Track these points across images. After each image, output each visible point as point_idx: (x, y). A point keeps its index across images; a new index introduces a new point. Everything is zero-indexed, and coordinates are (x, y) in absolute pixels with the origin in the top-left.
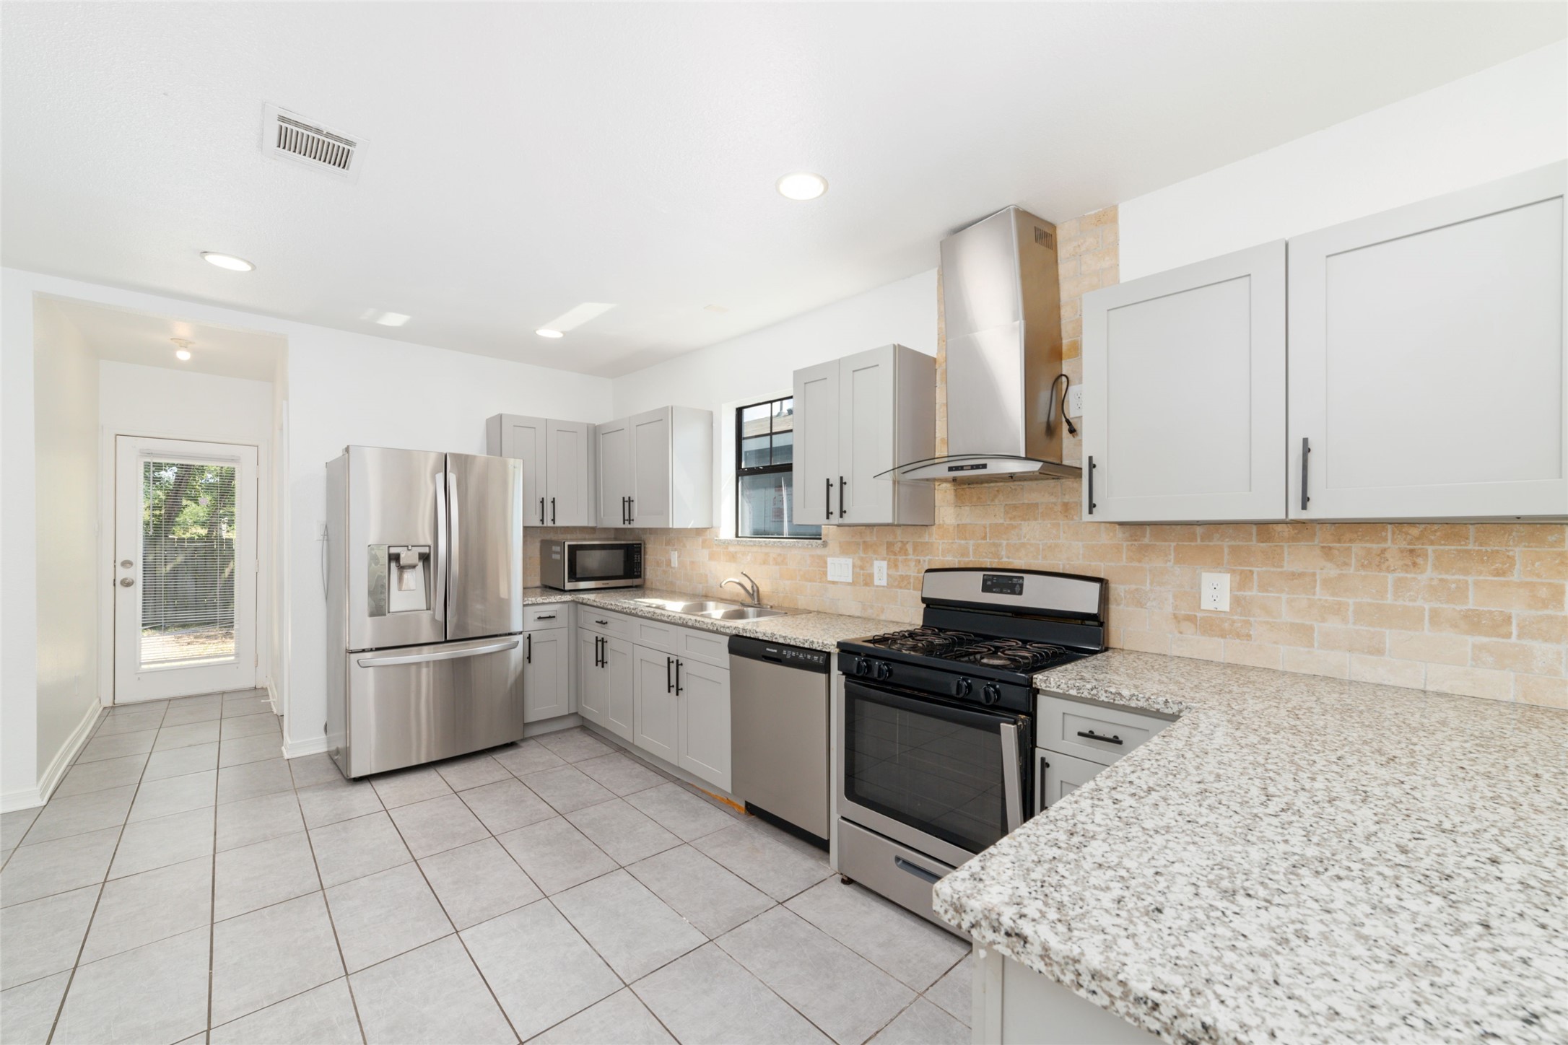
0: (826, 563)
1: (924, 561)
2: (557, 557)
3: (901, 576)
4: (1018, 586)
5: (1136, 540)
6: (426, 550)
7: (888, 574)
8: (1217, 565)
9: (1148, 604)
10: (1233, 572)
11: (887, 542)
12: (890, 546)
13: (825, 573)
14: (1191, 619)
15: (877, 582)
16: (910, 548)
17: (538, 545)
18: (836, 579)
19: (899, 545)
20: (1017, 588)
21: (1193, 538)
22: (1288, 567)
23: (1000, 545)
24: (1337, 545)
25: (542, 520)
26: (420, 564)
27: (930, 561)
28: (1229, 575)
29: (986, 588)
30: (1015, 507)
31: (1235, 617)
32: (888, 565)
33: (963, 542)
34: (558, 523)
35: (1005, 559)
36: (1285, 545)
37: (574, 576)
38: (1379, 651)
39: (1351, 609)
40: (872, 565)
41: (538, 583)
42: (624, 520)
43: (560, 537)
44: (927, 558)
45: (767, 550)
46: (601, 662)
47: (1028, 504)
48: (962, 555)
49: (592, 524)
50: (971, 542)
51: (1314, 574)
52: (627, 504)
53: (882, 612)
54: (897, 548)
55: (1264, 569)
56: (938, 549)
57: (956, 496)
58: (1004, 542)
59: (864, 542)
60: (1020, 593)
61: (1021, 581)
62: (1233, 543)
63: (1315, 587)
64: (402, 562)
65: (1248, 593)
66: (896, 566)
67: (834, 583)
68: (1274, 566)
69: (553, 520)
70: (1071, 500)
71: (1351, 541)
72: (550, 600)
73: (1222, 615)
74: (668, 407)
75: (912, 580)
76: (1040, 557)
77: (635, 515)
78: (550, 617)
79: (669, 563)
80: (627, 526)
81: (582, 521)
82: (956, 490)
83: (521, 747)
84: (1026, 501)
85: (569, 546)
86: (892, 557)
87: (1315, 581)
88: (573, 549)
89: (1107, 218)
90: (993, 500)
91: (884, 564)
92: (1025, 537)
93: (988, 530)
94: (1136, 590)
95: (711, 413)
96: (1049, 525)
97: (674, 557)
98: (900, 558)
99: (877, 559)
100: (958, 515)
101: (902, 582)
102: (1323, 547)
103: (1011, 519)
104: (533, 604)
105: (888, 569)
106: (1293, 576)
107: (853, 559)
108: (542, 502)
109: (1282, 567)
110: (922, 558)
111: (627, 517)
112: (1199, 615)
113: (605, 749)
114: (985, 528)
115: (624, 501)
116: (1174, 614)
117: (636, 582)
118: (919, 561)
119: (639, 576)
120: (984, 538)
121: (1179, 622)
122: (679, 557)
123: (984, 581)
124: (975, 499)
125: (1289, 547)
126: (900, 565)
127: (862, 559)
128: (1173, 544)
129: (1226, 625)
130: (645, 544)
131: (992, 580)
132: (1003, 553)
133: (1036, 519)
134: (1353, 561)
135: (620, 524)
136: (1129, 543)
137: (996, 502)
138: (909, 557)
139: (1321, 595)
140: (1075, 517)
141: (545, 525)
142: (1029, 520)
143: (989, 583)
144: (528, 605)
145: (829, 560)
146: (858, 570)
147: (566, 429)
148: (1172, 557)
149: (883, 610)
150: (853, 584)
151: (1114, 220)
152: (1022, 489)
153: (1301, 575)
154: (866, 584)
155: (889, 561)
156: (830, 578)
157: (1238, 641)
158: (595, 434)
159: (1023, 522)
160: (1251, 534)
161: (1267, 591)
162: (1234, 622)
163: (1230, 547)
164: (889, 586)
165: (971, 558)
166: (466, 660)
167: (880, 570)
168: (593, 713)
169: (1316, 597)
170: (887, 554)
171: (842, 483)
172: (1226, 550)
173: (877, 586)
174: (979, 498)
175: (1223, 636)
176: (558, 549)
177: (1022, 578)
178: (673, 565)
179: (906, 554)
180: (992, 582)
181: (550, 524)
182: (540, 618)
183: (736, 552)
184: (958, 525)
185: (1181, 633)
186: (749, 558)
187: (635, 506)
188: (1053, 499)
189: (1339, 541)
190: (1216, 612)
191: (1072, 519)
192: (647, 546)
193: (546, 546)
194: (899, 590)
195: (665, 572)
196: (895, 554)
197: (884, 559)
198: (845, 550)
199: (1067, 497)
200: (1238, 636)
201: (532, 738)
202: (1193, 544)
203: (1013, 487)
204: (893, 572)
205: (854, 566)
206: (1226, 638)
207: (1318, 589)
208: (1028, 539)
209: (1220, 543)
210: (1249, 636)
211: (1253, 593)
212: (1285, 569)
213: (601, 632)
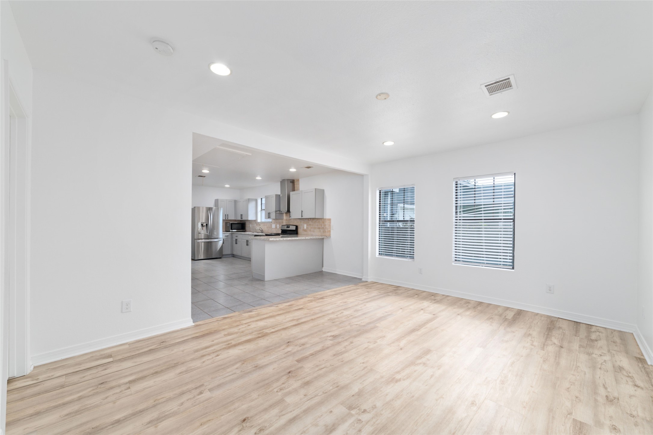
2: (228, 225)
6: (207, 223)
12: (279, 222)
13: (272, 227)
15: (278, 228)
16: (281, 222)
21: (304, 220)
22: (310, 223)
23: (290, 222)
26: (206, 226)
28: (306, 225)
34: (229, 219)
35: (290, 224)
37: (231, 229)
38: (314, 232)
41: (225, 231)
43: (229, 222)
44: (283, 224)
45: (264, 223)
46: (236, 243)
49: (235, 219)
50: (287, 221)
56: (284, 222)
57: (286, 215)
59: (276, 222)
64: (203, 225)
72: (227, 233)
74: (249, 199)
76: (293, 223)
77: (243, 217)
78: (227, 236)
79: (250, 226)
80: (241, 219)
81: (233, 219)
83: (222, 258)
88: (231, 224)
89: (298, 180)
95: (257, 199)
97: (251, 225)
102: (312, 221)
104: (224, 234)
107: (275, 224)
108: (226, 215)
113: (237, 258)
115: (241, 215)
117: (244, 230)
119: (244, 229)
128: (302, 221)
135: (240, 219)
138: (281, 224)
145: (272, 225)
147: (230, 201)
148: (302, 223)
149: (278, 232)
150: (275, 228)
151: (299, 181)
158: (235, 202)
166: (211, 242)
168: (235, 253)
171: (270, 213)
172: (306, 222)
176: (228, 224)
181: (227, 219)
182: (225, 236)
183: (260, 224)
184: (286, 219)
186: (262, 225)
187: (243, 216)
190: (305, 229)
192: (246, 223)
193: (226, 223)
195: (249, 228)
197: (278, 224)
201: (224, 257)
207: (311, 226)
210: (307, 231)
211: (308, 226)
213: (236, 238)
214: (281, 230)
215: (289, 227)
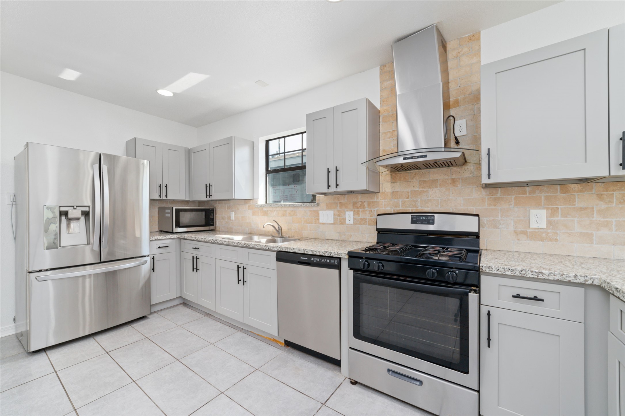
0: (318, 214)
1: (374, 211)
2: (169, 215)
3: (361, 218)
4: (431, 220)
5: (492, 195)
6: (87, 209)
7: (354, 218)
8: (538, 206)
9: (500, 226)
10: (547, 209)
11: (353, 202)
12: (355, 204)
13: (318, 219)
14: (524, 233)
15: (347, 222)
16: (366, 204)
17: (157, 210)
18: (324, 222)
19: (360, 203)
20: (431, 221)
21: (525, 193)
22: (578, 205)
23: (417, 201)
24: (606, 193)
25: (160, 196)
26: (83, 218)
27: (377, 210)
28: (545, 210)
29: (413, 222)
30: (425, 182)
31: (549, 231)
32: (354, 213)
33: (396, 200)
34: (169, 198)
35: (420, 208)
36: (576, 194)
37: (178, 225)
39: (614, 224)
40: (345, 214)
41: (157, 230)
42: (206, 196)
43: (170, 206)
44: (376, 209)
45: (285, 209)
46: (196, 269)
47: (432, 180)
48: (396, 207)
49: (187, 199)
50: (401, 200)
51: (593, 208)
52: (208, 188)
53: (351, 237)
54: (359, 205)
55: (564, 206)
56: (382, 204)
57: (392, 177)
58: (419, 200)
59: (340, 203)
60: (433, 223)
61: (433, 218)
62: (547, 194)
63: (593, 214)
64: (70, 216)
65: (555, 219)
66: (358, 214)
67: (323, 223)
68: (570, 205)
69: (166, 196)
70: (456, 177)
71: (613, 190)
72: (166, 238)
73: (542, 230)
74: (232, 137)
75: (367, 220)
76: (439, 206)
77: (212, 193)
78: (165, 247)
79: (229, 218)
80: (208, 198)
81: (183, 197)
82: (391, 175)
83: (149, 318)
84: (431, 179)
85: (175, 209)
86: (356, 209)
87: (594, 211)
88: (178, 211)
89: (475, 38)
90: (412, 179)
91: (352, 213)
92: (431, 196)
93: (410, 194)
94: (494, 220)
95: (253, 142)
96: (444, 190)
97: (233, 215)
98: (360, 210)
99: (347, 211)
100: (393, 187)
101: (362, 221)
102: (597, 194)
103: (423, 188)
104: (156, 240)
105: (354, 215)
106: (581, 209)
107: (334, 211)
108: (160, 186)
109: (575, 205)
110: (373, 209)
111: (208, 194)
112: (528, 230)
113: (199, 315)
114: (408, 193)
115: (206, 186)
116: (515, 231)
117: (211, 228)
118: (372, 211)
119: (213, 225)
120: (408, 198)
121: (517, 235)
122: (235, 215)
123: (412, 219)
124: (402, 179)
125: (578, 195)
126: (360, 213)
127: (339, 211)
128: (513, 197)
129: (544, 235)
130: (216, 209)
131: (416, 218)
132: (419, 205)
133: (437, 187)
134: (615, 200)
135: (203, 198)
136: (489, 197)
137: (415, 179)
138: (366, 209)
139: (596, 217)
140: (458, 185)
141: (162, 198)
142: (433, 188)
143: (415, 219)
144: (153, 240)
145: (321, 212)
146: (337, 217)
147: (173, 149)
148: (513, 203)
149: (351, 236)
150: (334, 224)
151: (479, 39)
152: (429, 173)
153: (585, 209)
154: (341, 224)
155: (354, 211)
156: (321, 221)
157: (550, 243)
158: (189, 153)
159: (429, 189)
160: (557, 190)
161: (567, 217)
162: (548, 233)
163: (545, 196)
164: (355, 224)
165: (401, 208)
166: (114, 273)
167: (349, 216)
168: (189, 296)
169: (594, 219)
170: (353, 208)
171: (337, 170)
172: (543, 198)
173: (348, 224)
174: (405, 178)
175: (542, 240)
176: (169, 211)
177: (434, 216)
178: (231, 219)
179: (364, 207)
180: (416, 219)
181: (165, 198)
182: (159, 247)
183: (267, 211)
184: (393, 192)
185: (519, 240)
186: (275, 213)
187: (213, 189)
188: (446, 177)
189: (607, 191)
190: (539, 228)
191: (457, 186)
192: (217, 210)
193: (162, 210)
194: (360, 226)
195: (227, 222)
196: (358, 208)
197: (351, 211)
198: (329, 207)
199: (454, 175)
200: (551, 240)
201: (155, 312)
202: (524, 196)
203: (424, 172)
204: (357, 217)
205: (334, 215)
206: (544, 241)
207: (595, 215)
208: (432, 197)
209: (539, 195)
210: (556, 240)
211: (559, 218)
212: (576, 206)
213: (196, 253)
214: (378, 230)
215: (431, 222)
